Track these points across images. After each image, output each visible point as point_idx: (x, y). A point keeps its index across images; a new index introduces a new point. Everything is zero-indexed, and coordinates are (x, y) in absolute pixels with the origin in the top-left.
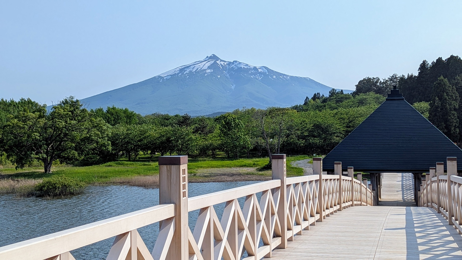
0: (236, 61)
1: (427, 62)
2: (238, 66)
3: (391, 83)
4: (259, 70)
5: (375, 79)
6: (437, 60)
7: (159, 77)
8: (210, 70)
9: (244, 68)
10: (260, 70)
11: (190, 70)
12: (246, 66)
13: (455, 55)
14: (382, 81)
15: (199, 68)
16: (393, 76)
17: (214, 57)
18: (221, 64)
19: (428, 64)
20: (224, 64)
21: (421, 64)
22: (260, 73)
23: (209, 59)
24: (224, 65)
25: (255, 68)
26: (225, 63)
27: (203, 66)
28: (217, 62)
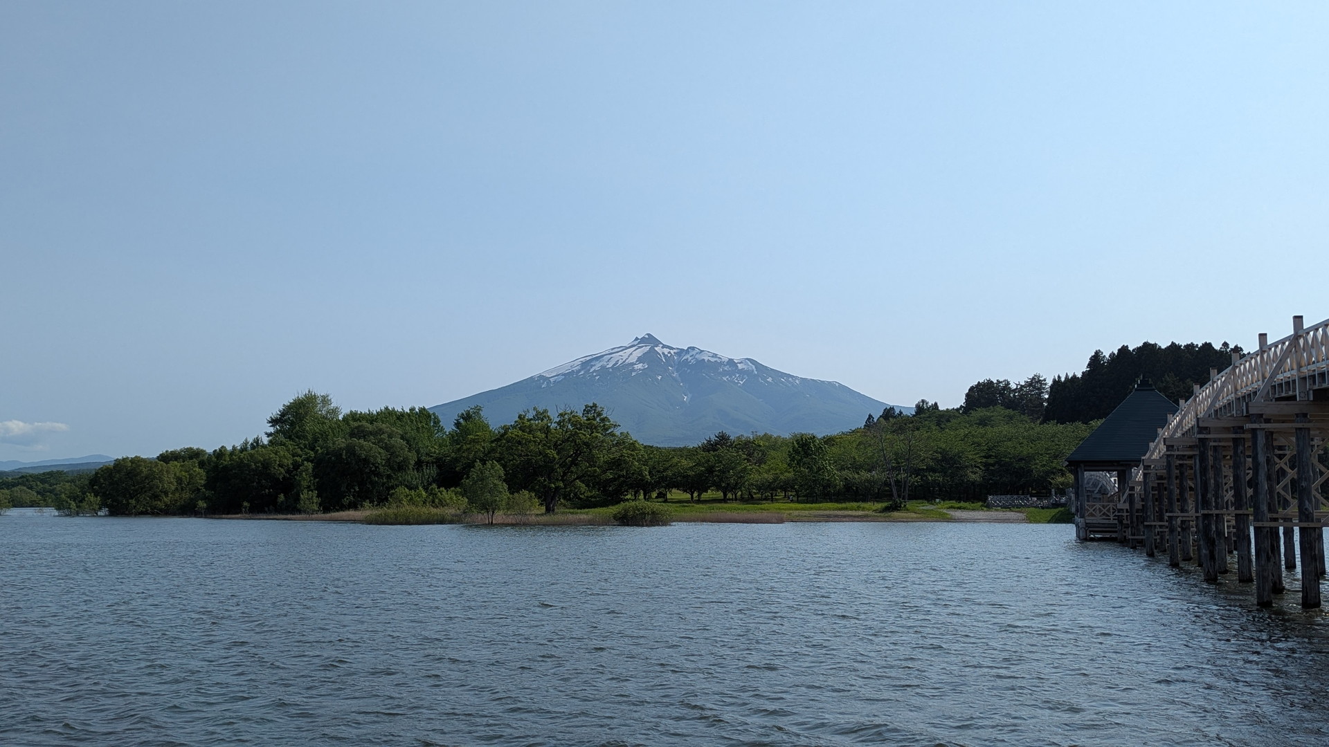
0: (693, 348)
1: (1102, 354)
2: (697, 356)
3: (1032, 391)
4: (739, 365)
5: (1001, 382)
6: (1119, 350)
7: (541, 377)
8: (641, 364)
9: (708, 360)
11: (601, 364)
12: (713, 357)
13: (1152, 342)
14: (1014, 387)
15: (621, 360)
16: (1033, 378)
17: (650, 340)
18: (663, 353)
19: (1104, 356)
20: (669, 353)
21: (1092, 356)
22: (742, 372)
23: (639, 343)
25: (731, 362)
26: (672, 352)
27: (629, 357)
28: (656, 349)
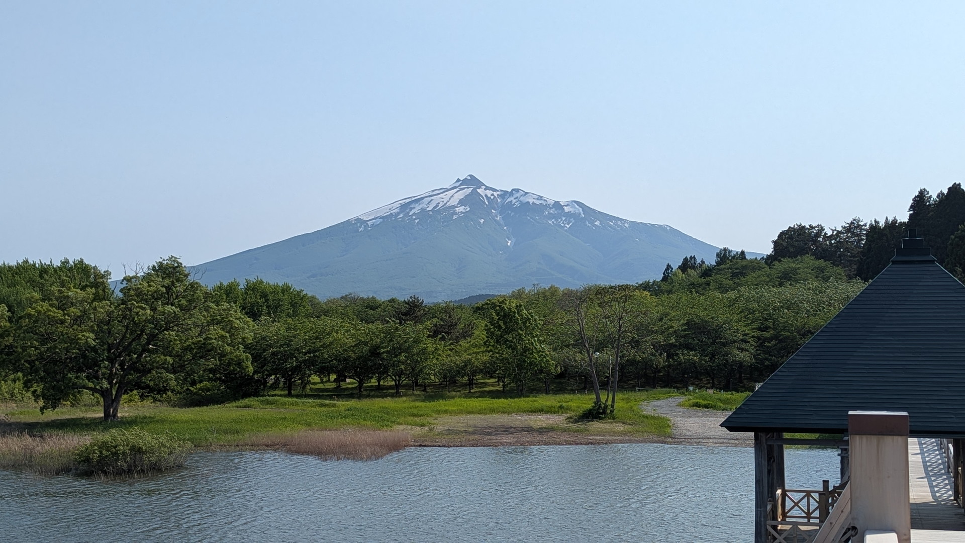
0: (517, 190)
1: (928, 194)
2: (522, 199)
3: (849, 238)
4: (565, 207)
5: (814, 228)
6: (949, 189)
7: (358, 220)
8: (463, 207)
9: (533, 203)
10: (566, 209)
11: (421, 206)
12: (538, 199)
14: (829, 233)
15: (441, 203)
16: (852, 223)
17: (472, 181)
18: (486, 196)
19: (931, 197)
20: (492, 195)
21: (916, 197)
22: (569, 215)
23: (461, 185)
24: (492, 197)
25: (557, 205)
26: (495, 194)
27: (450, 199)
28: (478, 190)
